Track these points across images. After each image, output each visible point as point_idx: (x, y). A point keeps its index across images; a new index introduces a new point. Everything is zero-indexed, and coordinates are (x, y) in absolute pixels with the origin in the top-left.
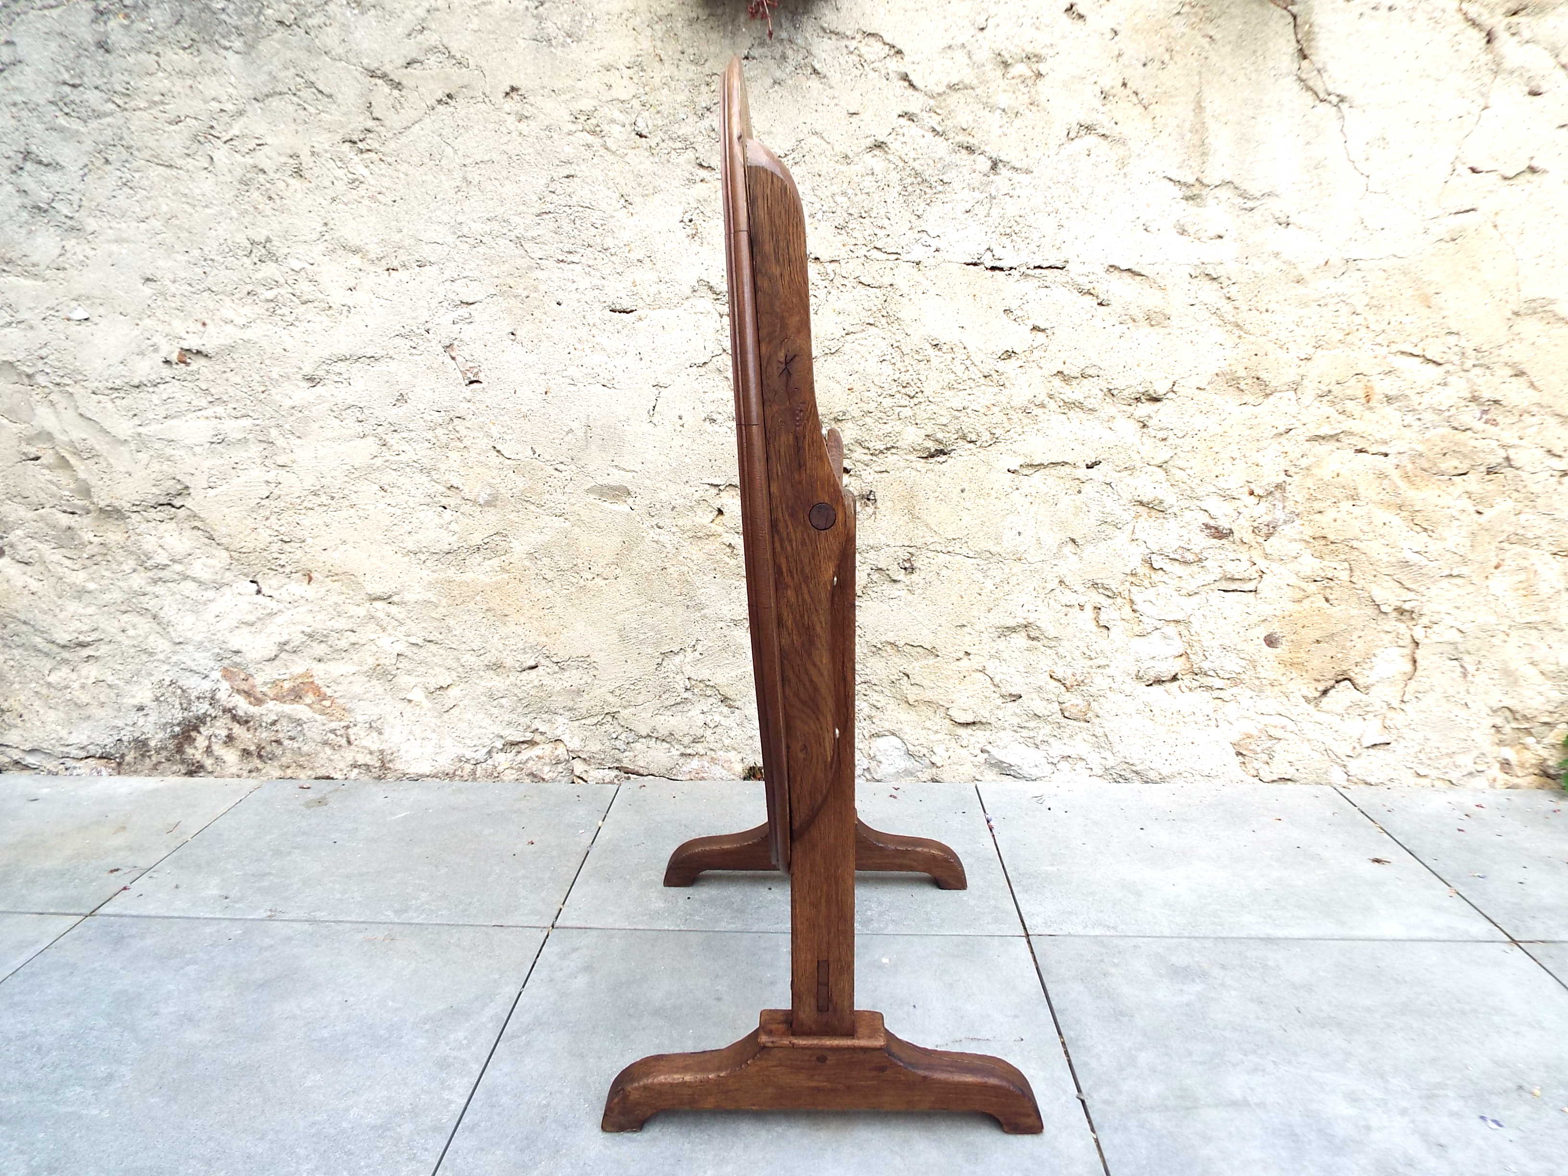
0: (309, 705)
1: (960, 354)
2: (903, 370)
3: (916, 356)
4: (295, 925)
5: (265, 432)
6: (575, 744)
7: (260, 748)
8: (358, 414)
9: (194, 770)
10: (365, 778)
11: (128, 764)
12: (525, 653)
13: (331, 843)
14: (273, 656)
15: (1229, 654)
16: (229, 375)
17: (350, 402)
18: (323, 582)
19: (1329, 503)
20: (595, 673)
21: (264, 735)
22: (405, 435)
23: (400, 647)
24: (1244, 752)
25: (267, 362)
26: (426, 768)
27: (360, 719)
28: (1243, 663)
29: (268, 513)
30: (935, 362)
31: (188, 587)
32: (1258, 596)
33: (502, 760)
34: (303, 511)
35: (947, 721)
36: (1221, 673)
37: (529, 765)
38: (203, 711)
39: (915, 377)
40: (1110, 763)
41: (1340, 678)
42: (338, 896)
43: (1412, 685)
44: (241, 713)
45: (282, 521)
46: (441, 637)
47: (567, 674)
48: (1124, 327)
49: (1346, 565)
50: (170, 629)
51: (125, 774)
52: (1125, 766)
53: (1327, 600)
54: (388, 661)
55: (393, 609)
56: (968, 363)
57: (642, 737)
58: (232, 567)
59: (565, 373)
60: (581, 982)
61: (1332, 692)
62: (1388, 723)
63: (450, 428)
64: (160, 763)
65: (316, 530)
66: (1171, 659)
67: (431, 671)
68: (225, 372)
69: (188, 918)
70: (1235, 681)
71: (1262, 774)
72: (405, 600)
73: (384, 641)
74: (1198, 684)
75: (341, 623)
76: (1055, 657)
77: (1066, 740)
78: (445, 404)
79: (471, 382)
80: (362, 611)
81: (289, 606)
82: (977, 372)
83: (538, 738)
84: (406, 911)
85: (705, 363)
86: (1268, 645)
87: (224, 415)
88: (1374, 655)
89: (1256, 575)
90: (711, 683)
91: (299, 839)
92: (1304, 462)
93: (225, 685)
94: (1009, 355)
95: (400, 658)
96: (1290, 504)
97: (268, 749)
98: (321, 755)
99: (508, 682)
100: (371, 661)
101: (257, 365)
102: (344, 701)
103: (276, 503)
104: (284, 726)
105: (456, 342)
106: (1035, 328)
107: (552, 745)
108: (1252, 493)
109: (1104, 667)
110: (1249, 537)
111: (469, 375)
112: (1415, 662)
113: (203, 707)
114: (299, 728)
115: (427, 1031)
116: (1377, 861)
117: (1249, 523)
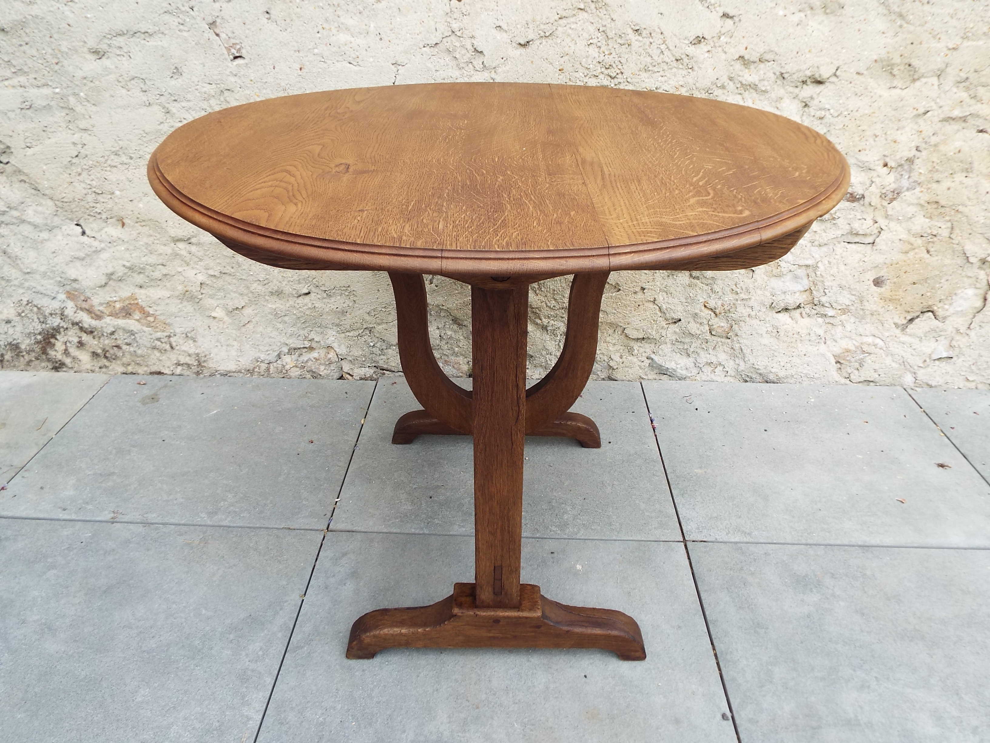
0: (138, 320)
1: (657, 39)
2: (607, 53)
3: (619, 41)
4: (131, 526)
5: (65, 100)
6: (342, 350)
7: (105, 351)
8: (142, 86)
9: (58, 366)
10: (186, 373)
11: (8, 361)
12: (299, 283)
13: (161, 441)
14: (103, 283)
15: (844, 292)
16: (25, 48)
17: (133, 73)
18: (133, 226)
19: (946, 174)
20: (355, 299)
21: (107, 342)
22: (184, 104)
23: (201, 278)
24: (842, 362)
25: (55, 36)
26: (232, 366)
27: (178, 330)
28: (853, 298)
29: (79, 170)
30: (635, 45)
31: (26, 229)
32: (875, 248)
33: (288, 361)
34: (108, 169)
35: (623, 337)
36: (834, 305)
37: (309, 364)
38: (55, 324)
39: (617, 59)
40: (742, 367)
41: (925, 310)
42: (165, 497)
43: (980, 316)
44: (86, 326)
45: (93, 177)
46: (232, 270)
47: (333, 299)
48: (802, 15)
49: (949, 225)
50: (19, 262)
51: (7, 368)
52: (752, 370)
53: (928, 252)
54: (195, 289)
55: (193, 249)
56: (663, 47)
57: (392, 345)
58: (58, 213)
59: (316, 51)
60: (349, 587)
61: (916, 320)
62: (954, 343)
63: (222, 99)
64: (31, 361)
65: (121, 184)
66: (798, 294)
67: (228, 295)
68: (21, 45)
69: (51, 520)
70: (845, 311)
71: (852, 377)
72: (202, 241)
73: (190, 273)
74: (816, 312)
75: (152, 259)
76: (710, 291)
77: (711, 351)
78: (215, 77)
79: (236, 58)
80: (168, 250)
81: (109, 245)
82: (670, 56)
83: (314, 345)
84: (216, 513)
85: (437, 44)
86: (875, 285)
87: (27, 84)
88: (955, 294)
89: (876, 231)
90: (444, 308)
91: (136, 437)
92: (934, 140)
93: (70, 305)
94: (699, 40)
95: (203, 286)
96: (915, 176)
97: (112, 352)
98: (152, 356)
99: (288, 305)
100: (180, 288)
101: (48, 39)
102: (165, 317)
103: (85, 161)
104: (120, 335)
105: (219, 21)
106: (725, 15)
107: (325, 350)
108: (886, 165)
109: (746, 300)
110: (876, 201)
111: (233, 51)
112: (985, 299)
113: (56, 321)
114: (133, 337)
115: (231, 642)
116: (942, 466)
117: (878, 191)
